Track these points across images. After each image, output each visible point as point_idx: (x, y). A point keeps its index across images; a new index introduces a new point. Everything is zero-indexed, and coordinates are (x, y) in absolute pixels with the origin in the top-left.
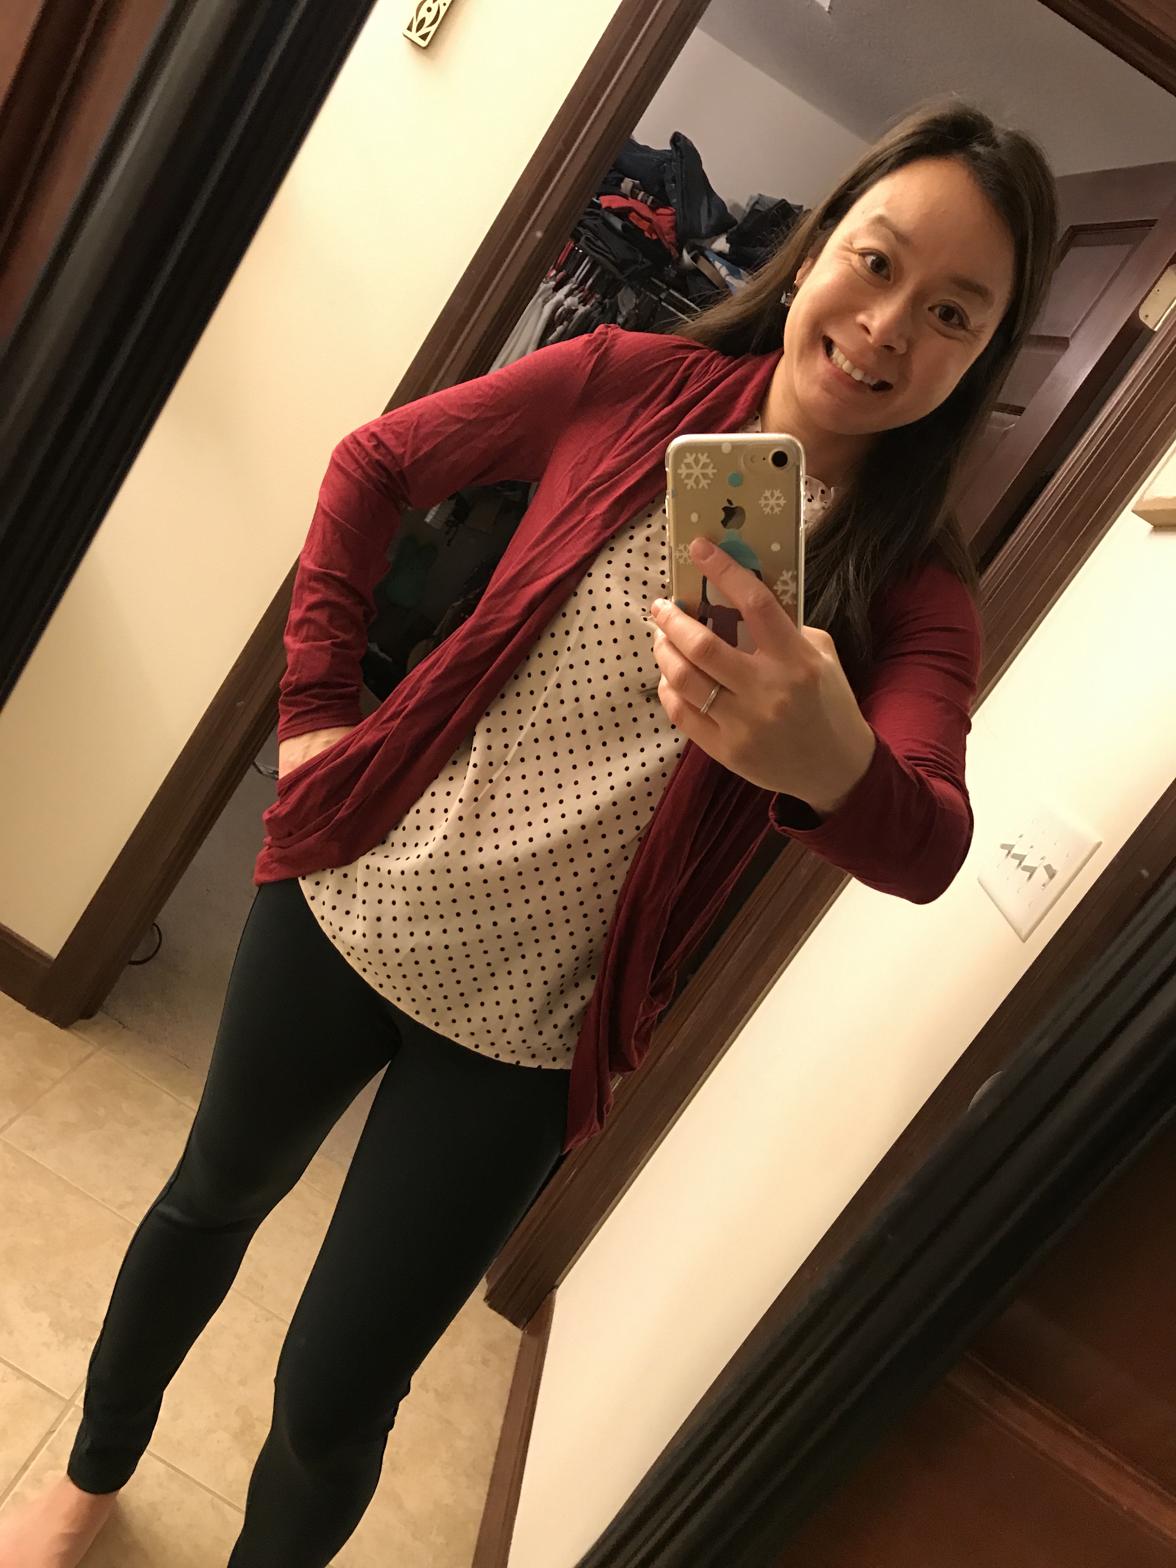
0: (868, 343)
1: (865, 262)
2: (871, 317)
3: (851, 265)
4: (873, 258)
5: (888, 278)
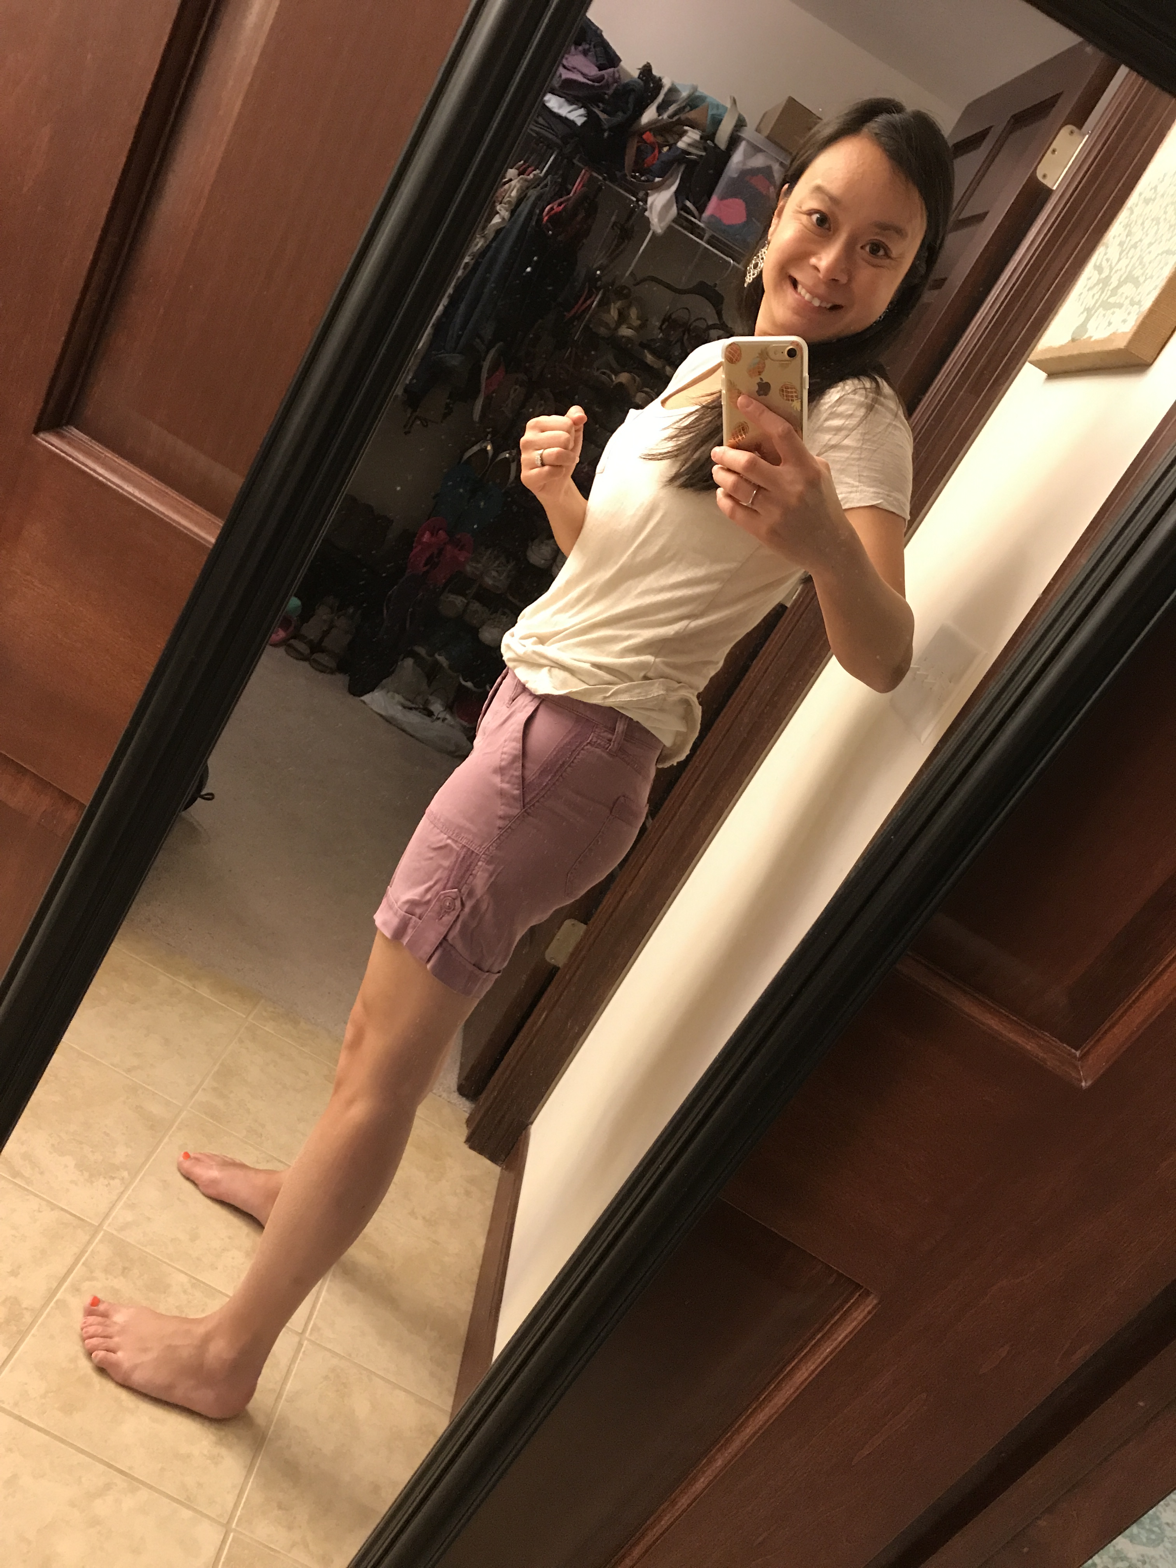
0: (819, 278)
2: (820, 259)
4: (818, 215)
5: (829, 229)
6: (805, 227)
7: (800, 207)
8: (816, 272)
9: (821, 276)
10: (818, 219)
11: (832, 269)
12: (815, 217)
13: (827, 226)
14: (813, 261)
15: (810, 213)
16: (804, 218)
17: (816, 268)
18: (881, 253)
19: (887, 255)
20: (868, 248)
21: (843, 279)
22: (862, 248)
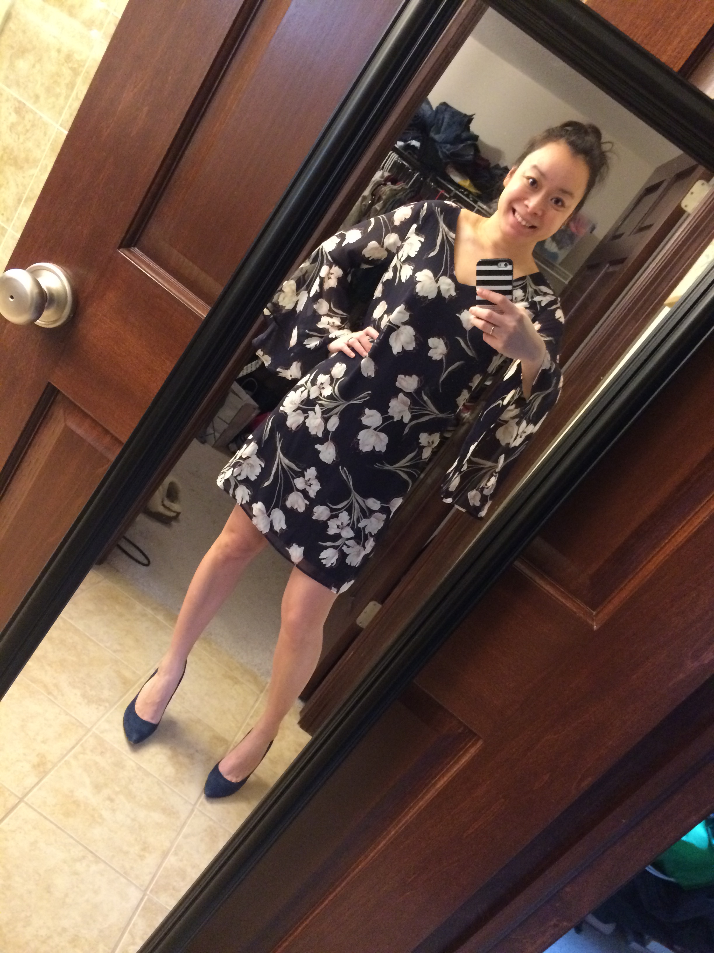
1: (528, 182)
5: (536, 188)
8: (526, 208)
9: (529, 210)
10: (531, 182)
11: (534, 208)
12: (531, 180)
13: (535, 185)
14: (526, 202)
15: (528, 178)
16: (525, 180)
17: (527, 206)
18: (560, 204)
19: (563, 205)
20: (553, 201)
21: (540, 213)
22: (551, 200)
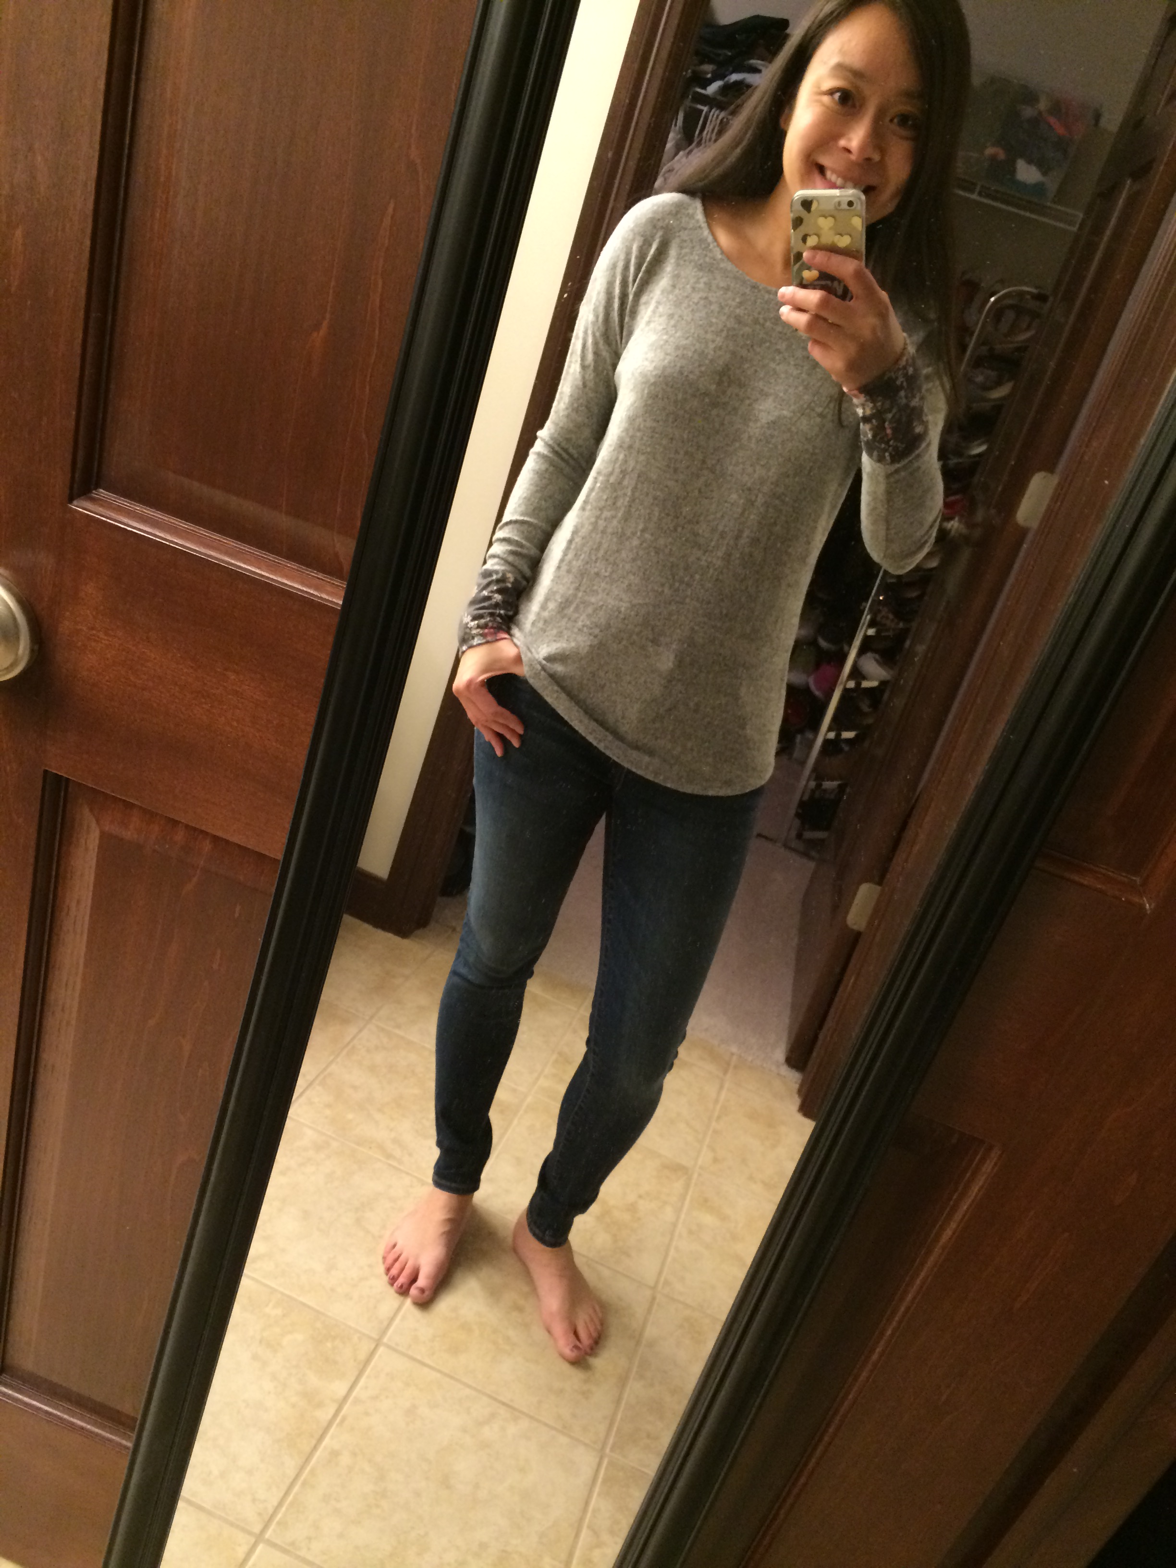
2: (850, 140)
3: (823, 105)
5: (854, 106)
6: (828, 108)
7: (819, 88)
8: (847, 154)
9: (853, 157)
10: (840, 97)
12: (837, 95)
13: (850, 103)
14: (842, 143)
15: (831, 92)
16: (826, 99)
17: (849, 151)
